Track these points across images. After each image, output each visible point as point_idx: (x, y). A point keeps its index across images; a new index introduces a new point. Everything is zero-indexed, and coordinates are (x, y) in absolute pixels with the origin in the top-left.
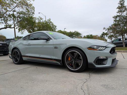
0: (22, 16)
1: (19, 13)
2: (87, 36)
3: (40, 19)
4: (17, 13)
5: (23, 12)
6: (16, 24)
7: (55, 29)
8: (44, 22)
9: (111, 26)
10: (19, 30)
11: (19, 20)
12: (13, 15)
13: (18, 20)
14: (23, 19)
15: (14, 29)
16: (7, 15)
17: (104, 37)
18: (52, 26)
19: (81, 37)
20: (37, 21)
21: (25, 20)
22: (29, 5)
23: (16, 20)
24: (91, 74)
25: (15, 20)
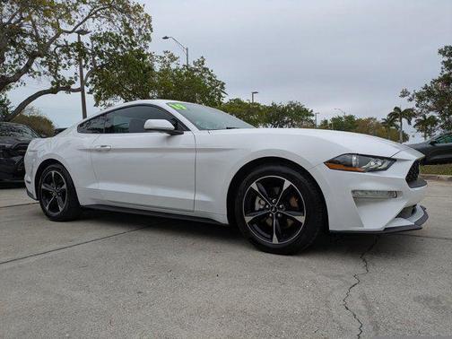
0: (109, 50)
1: (100, 39)
2: (334, 119)
3: (168, 59)
4: (93, 39)
5: (111, 34)
6: (87, 76)
7: (220, 96)
8: (183, 69)
9: (429, 85)
10: (98, 98)
11: (99, 62)
12: (79, 46)
13: (94, 62)
14: (110, 59)
15: (80, 93)
16: (58, 46)
17: (399, 123)
18: (209, 84)
19: (313, 126)
20: (157, 67)
21: (120, 63)
22: (134, 8)
23: (88, 64)
24: (367, 257)
25: (83, 63)
